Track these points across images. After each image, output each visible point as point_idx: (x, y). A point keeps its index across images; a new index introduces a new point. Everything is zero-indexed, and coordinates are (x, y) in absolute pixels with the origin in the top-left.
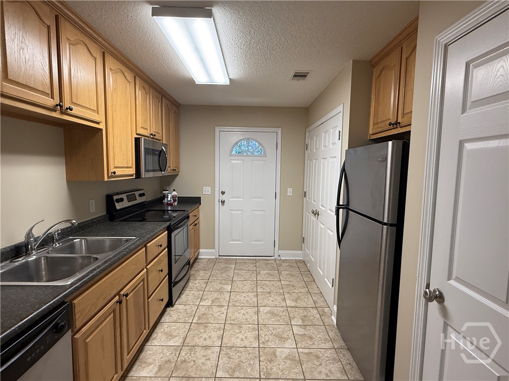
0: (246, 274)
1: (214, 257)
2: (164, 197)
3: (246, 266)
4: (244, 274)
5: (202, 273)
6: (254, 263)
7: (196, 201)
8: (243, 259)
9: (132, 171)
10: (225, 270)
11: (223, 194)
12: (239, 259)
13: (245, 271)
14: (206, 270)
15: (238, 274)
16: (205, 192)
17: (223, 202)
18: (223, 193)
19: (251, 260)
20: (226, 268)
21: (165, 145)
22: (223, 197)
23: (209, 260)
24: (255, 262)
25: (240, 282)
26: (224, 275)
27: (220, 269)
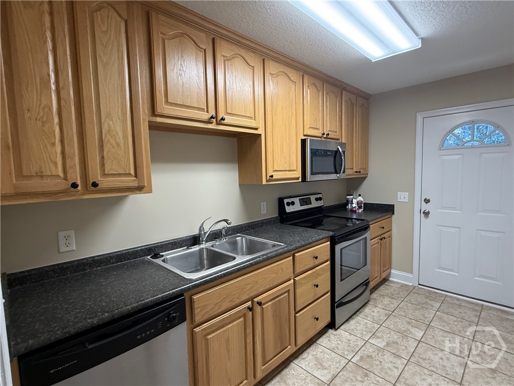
0: (456, 323)
1: (411, 284)
2: (348, 202)
3: (459, 310)
4: (451, 322)
5: (386, 301)
6: (476, 311)
7: (389, 209)
8: (458, 299)
9: (298, 174)
10: (422, 306)
11: (426, 203)
12: (451, 297)
13: (455, 319)
14: (394, 298)
15: (441, 319)
16: (400, 198)
17: (426, 214)
18: (427, 201)
19: (473, 303)
20: (423, 304)
21: (343, 145)
22: (425, 207)
23: (403, 286)
24: (479, 309)
25: (441, 333)
26: (417, 313)
27: (415, 303)
